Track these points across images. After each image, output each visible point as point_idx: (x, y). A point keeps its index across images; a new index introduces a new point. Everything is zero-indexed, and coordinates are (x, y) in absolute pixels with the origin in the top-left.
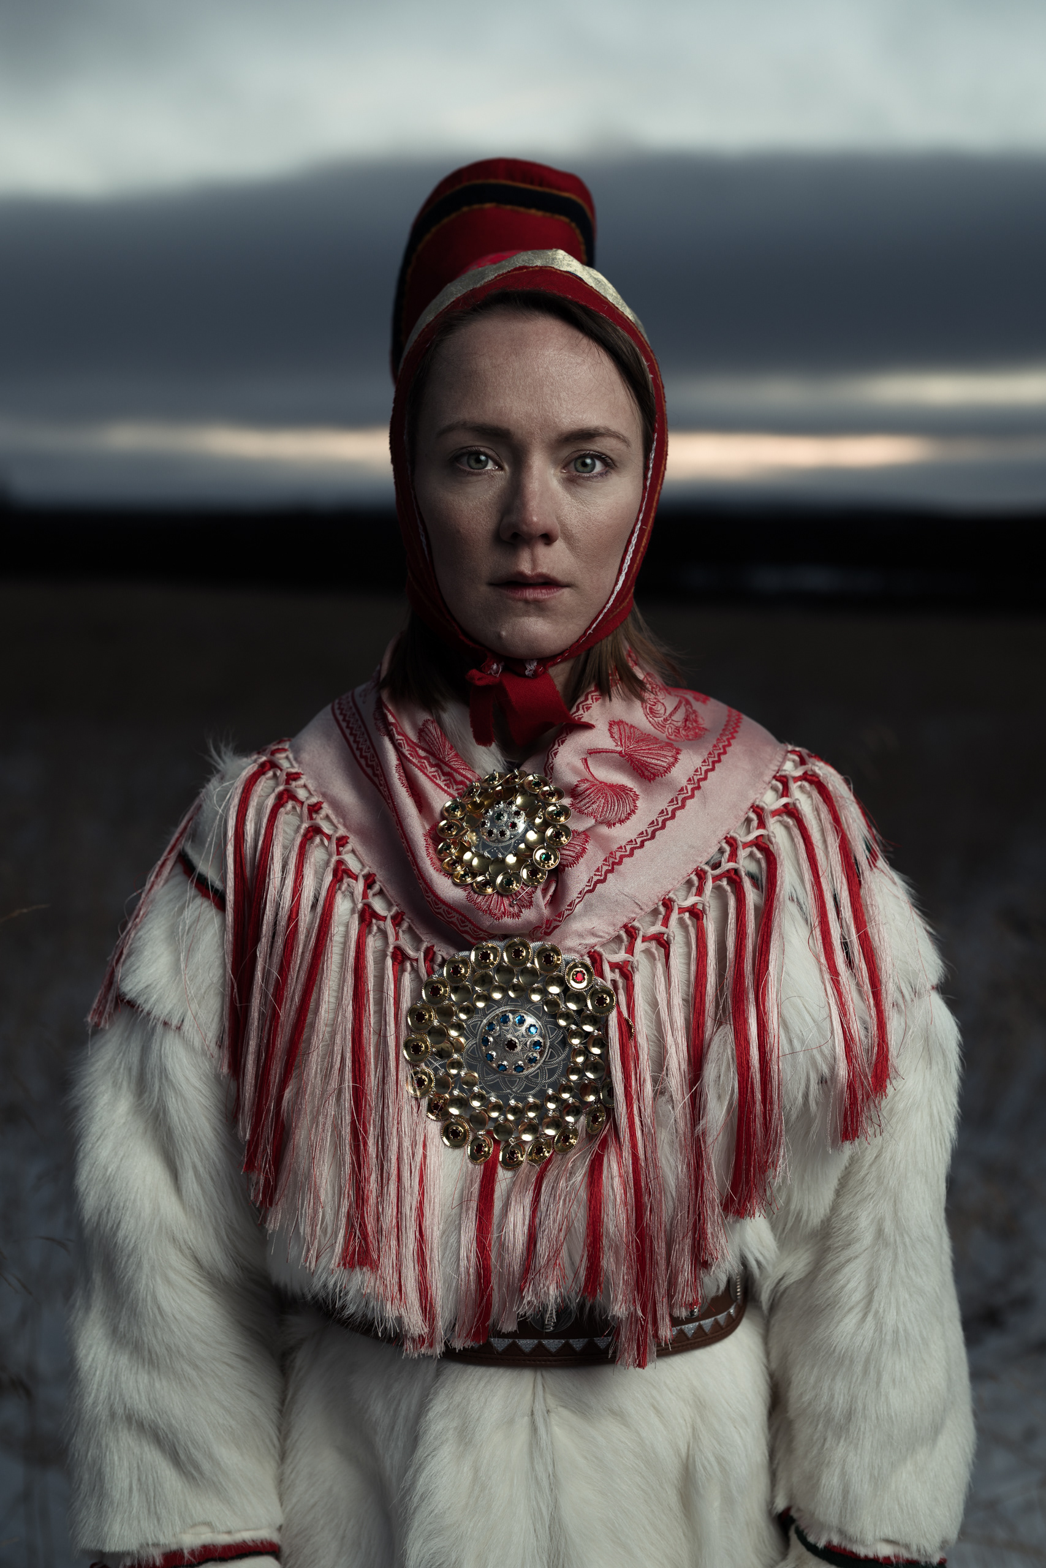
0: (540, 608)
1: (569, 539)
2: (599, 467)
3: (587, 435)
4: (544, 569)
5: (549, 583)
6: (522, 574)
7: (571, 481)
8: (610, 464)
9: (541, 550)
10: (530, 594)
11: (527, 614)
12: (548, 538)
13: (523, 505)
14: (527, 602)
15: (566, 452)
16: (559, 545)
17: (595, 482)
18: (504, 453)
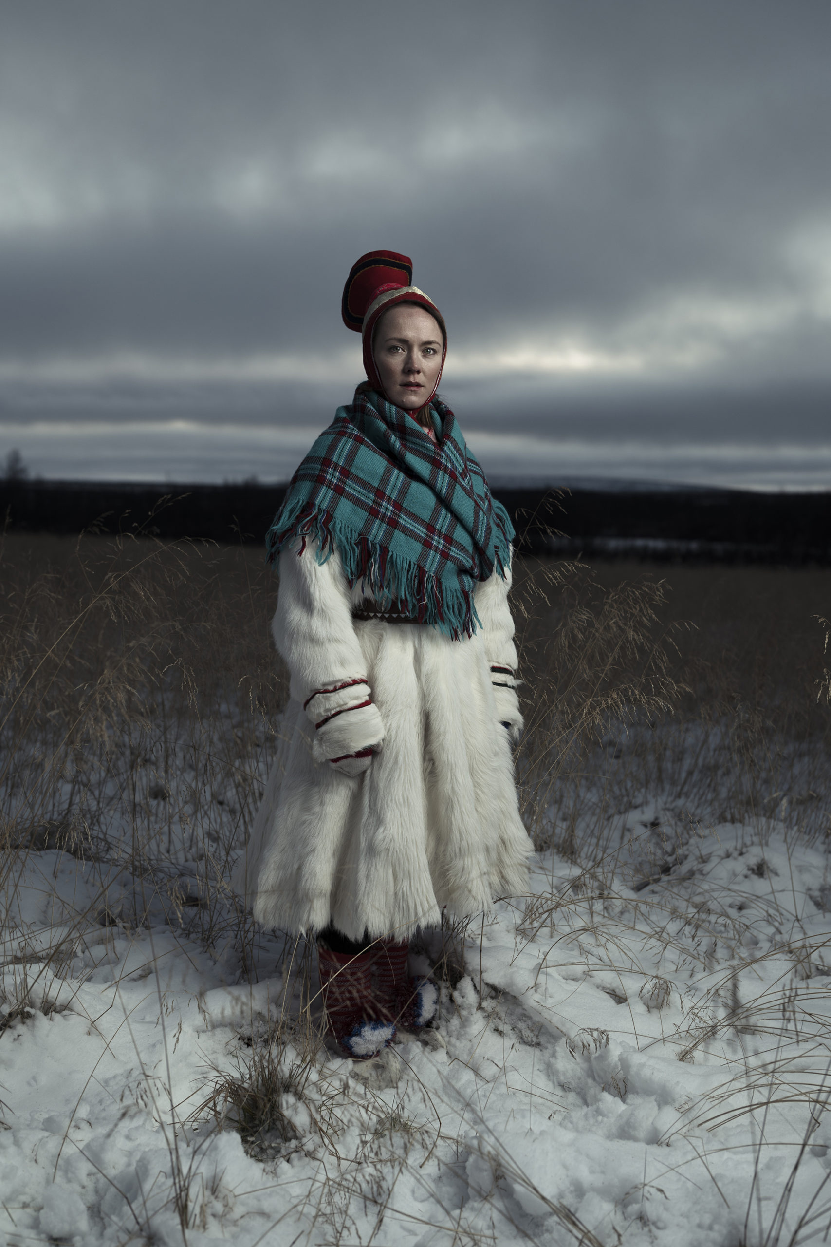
0: (415, 392)
1: (424, 373)
2: (432, 352)
3: (430, 343)
4: (417, 380)
5: (418, 385)
6: (411, 382)
7: (424, 356)
8: (435, 352)
9: (416, 375)
10: (413, 388)
11: (411, 395)
12: (418, 372)
13: (412, 363)
14: (412, 391)
15: (423, 348)
16: (421, 374)
17: (431, 357)
18: (406, 347)
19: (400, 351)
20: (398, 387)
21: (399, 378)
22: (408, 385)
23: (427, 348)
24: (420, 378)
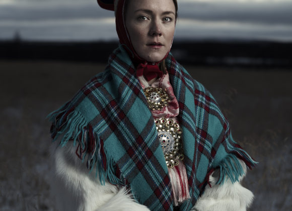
0: (158, 50)
4: (159, 41)
11: (155, 52)
17: (169, 23)
18: (150, 16)
19: (146, 19)
20: (145, 46)
21: (146, 39)
22: (152, 45)
23: (165, 17)
24: (161, 39)
